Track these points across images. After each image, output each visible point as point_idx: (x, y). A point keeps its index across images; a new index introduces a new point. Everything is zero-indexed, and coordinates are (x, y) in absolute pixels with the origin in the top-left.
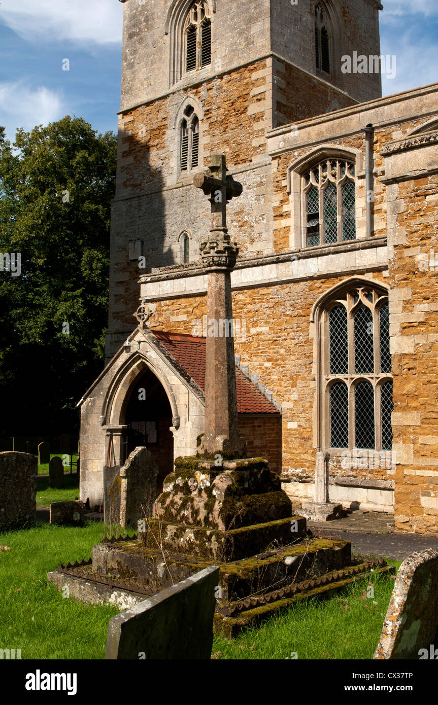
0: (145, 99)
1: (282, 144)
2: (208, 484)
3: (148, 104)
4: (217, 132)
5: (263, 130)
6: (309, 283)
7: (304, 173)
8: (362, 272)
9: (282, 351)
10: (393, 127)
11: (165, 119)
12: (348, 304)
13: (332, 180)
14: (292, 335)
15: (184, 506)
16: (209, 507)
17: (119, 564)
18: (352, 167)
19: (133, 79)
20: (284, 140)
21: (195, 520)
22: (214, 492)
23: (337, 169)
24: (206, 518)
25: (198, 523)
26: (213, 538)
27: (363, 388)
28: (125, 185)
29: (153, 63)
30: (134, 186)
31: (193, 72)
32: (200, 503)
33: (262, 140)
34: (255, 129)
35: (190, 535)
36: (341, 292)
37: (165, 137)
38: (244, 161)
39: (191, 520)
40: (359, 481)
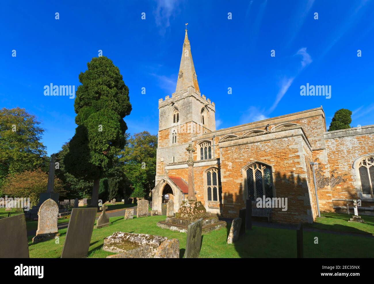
0: (164, 129)
1: (195, 139)
2: (190, 206)
3: (165, 130)
4: (180, 136)
5: (190, 136)
6: (203, 167)
7: (200, 144)
8: (214, 165)
9: (197, 181)
10: (219, 136)
11: (169, 133)
12: (211, 172)
13: (206, 146)
14: (199, 177)
15: (185, 210)
16: (190, 210)
17: (172, 221)
18: (210, 143)
19: (161, 125)
20: (195, 138)
21: (187, 213)
22: (191, 207)
23: (207, 144)
24: (190, 212)
25: (188, 213)
26: (192, 216)
27: (215, 189)
28: (160, 146)
29: (166, 121)
30: (162, 146)
31: (175, 123)
32: (188, 210)
33: (190, 138)
34: (189, 136)
35: (187, 215)
36: (209, 169)
37: (169, 137)
38: (187, 142)
39: (186, 213)
40: (214, 207)
